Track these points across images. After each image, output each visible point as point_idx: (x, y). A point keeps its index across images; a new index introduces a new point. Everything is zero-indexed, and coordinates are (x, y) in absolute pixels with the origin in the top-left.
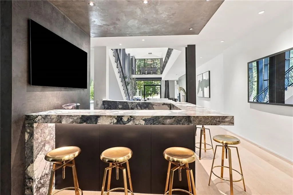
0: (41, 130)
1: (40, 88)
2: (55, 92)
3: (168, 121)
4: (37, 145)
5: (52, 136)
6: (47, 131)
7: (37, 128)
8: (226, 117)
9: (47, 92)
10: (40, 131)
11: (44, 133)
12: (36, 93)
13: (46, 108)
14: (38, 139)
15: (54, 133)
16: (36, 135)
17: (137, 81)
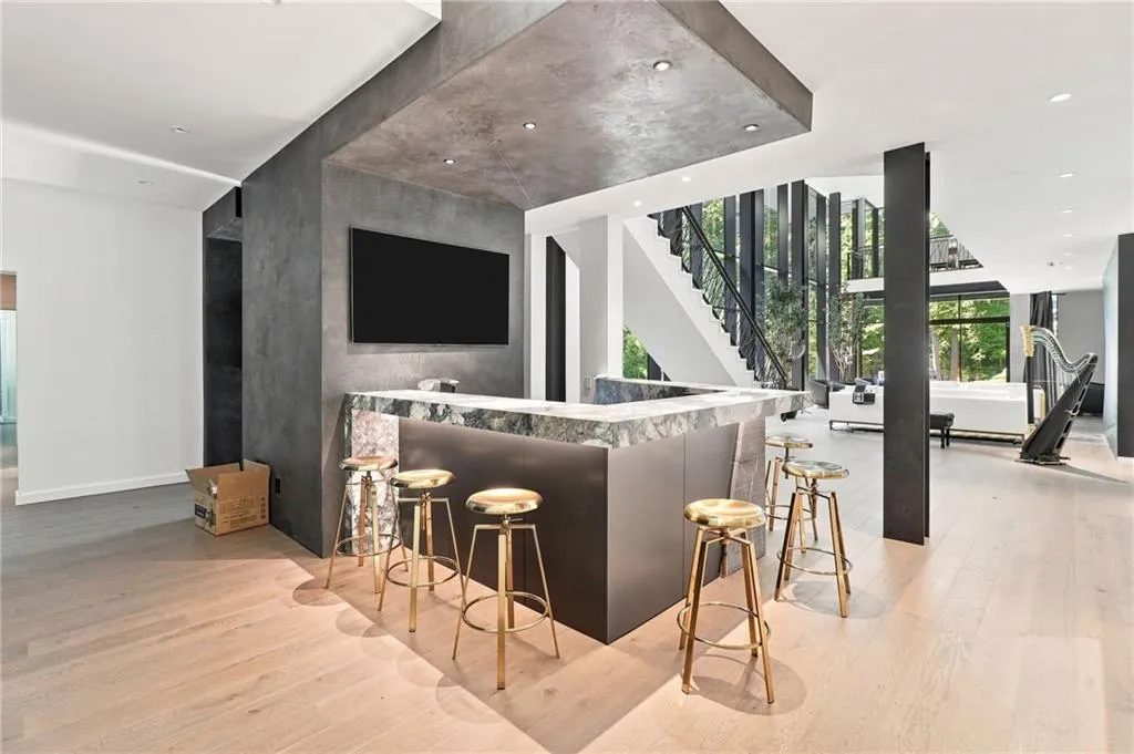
0: (367, 423)
1: (372, 347)
2: (410, 355)
3: (496, 422)
4: (359, 449)
5: (391, 438)
6: (378, 427)
7: (357, 417)
8: (597, 424)
9: (390, 355)
10: (364, 424)
11: (374, 430)
12: (363, 356)
13: (387, 383)
14: (359, 438)
15: (396, 434)
16: (357, 431)
17: (871, 303)
